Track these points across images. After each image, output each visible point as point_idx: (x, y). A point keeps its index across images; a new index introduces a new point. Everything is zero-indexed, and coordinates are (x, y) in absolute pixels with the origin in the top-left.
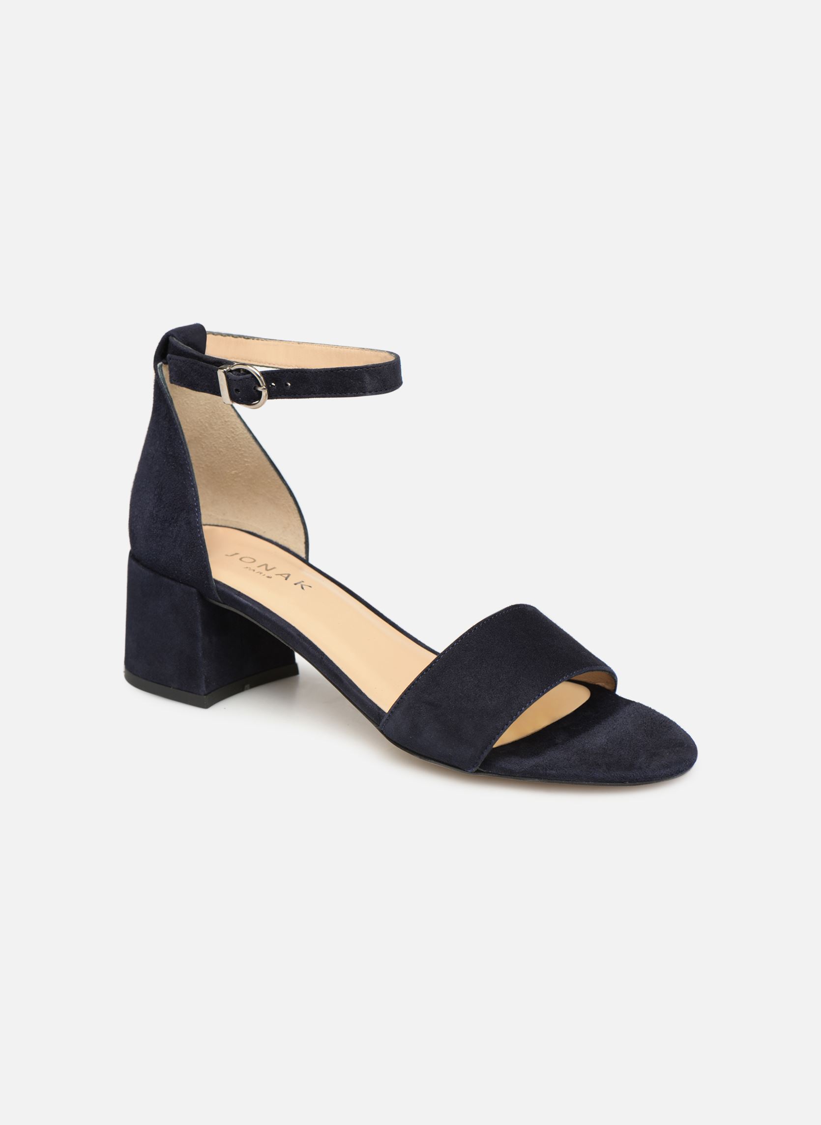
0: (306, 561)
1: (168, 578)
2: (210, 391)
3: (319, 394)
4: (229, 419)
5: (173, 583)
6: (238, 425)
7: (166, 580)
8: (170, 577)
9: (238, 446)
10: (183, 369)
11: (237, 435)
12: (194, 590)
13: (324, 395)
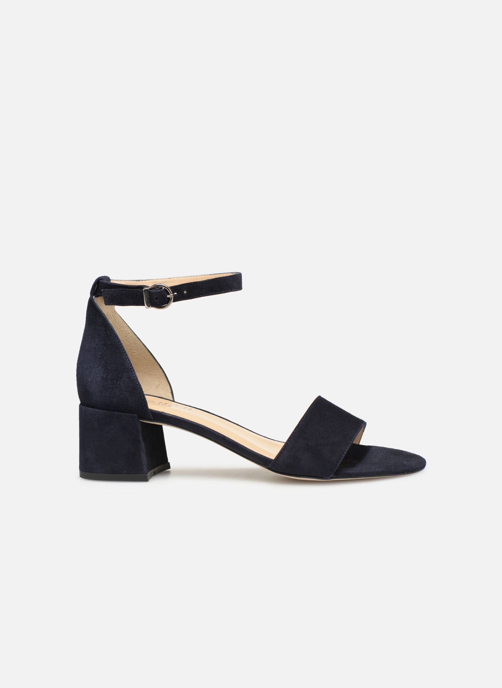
0: (174, 401)
1: (118, 411)
2: (134, 304)
3: (205, 294)
4: (124, 329)
5: (122, 413)
6: (129, 332)
7: (116, 413)
8: (119, 410)
9: (129, 344)
10: (115, 295)
11: (129, 338)
12: (136, 415)
13: (208, 294)
